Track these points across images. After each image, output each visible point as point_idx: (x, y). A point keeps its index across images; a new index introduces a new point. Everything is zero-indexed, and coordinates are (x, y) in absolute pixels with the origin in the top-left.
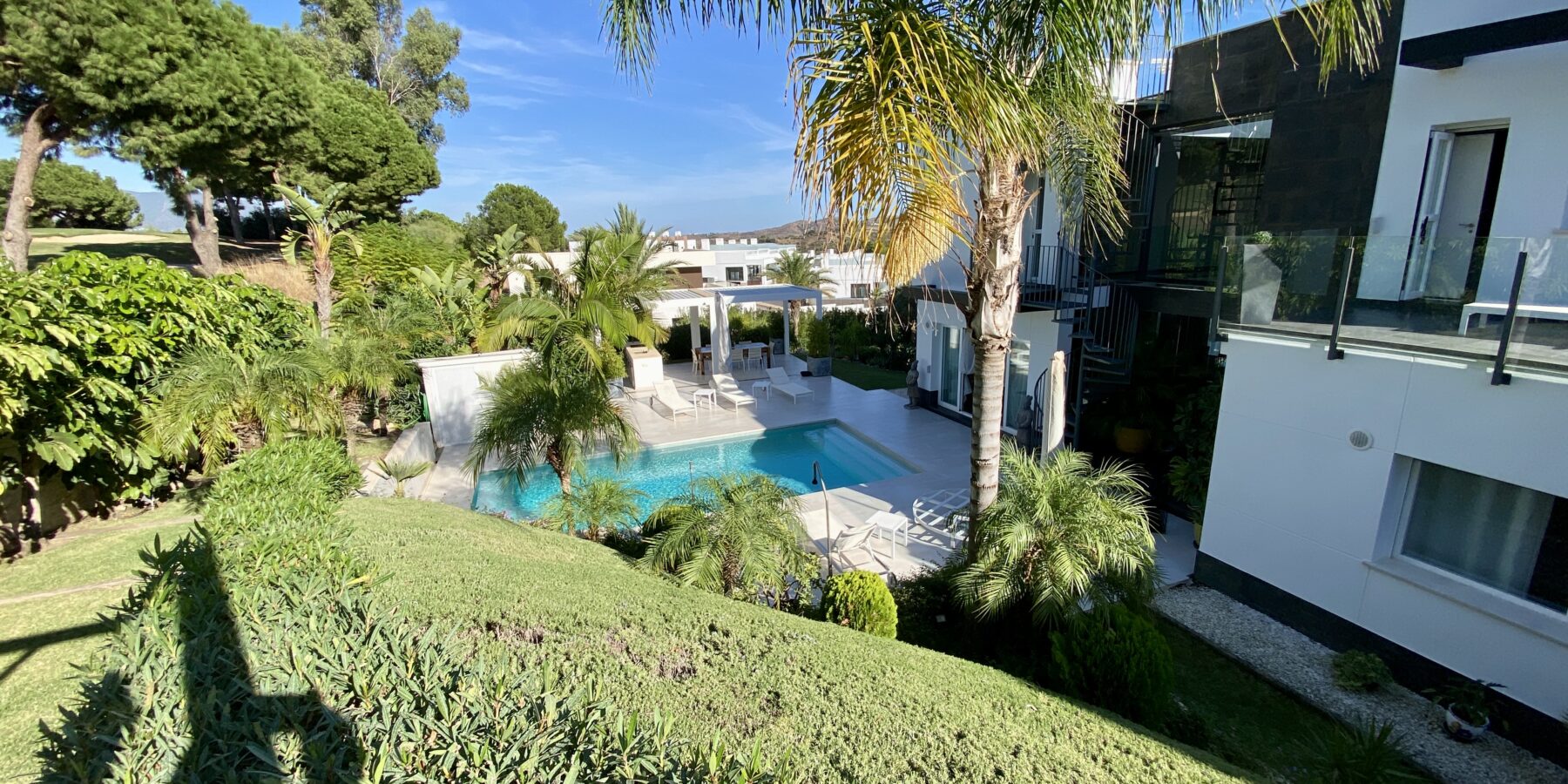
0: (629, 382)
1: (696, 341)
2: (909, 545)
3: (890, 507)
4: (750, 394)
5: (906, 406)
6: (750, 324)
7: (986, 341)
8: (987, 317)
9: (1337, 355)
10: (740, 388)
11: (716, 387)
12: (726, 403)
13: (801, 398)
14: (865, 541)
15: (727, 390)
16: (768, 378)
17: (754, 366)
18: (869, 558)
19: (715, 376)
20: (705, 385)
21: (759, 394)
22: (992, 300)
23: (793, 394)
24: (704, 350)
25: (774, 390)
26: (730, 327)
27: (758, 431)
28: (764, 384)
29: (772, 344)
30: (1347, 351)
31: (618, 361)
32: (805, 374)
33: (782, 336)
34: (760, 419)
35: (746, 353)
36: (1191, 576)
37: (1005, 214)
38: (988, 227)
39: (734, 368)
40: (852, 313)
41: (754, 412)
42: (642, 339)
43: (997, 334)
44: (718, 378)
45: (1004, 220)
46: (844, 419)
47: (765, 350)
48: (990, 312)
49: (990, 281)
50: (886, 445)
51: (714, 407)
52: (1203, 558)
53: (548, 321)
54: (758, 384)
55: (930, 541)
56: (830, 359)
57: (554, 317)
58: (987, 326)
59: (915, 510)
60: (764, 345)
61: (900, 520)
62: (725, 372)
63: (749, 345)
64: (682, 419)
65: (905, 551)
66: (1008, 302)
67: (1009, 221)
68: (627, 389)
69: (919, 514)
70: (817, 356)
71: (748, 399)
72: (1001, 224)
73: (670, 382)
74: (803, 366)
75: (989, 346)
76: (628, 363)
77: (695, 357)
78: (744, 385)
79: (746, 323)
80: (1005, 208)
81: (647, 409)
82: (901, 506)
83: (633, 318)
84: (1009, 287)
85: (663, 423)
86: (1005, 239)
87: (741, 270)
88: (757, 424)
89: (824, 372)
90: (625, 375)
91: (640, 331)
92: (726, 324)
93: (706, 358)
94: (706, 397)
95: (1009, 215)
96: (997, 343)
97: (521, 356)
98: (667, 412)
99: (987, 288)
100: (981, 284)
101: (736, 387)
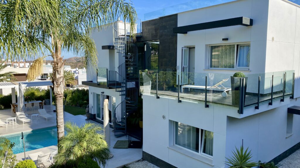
1: (14, 101)
4: (30, 118)
5: (86, 119)
6: (37, 94)
7: (56, 95)
8: (55, 90)
9: (158, 98)
11: (17, 117)
12: (19, 122)
13: (49, 119)
14: (49, 159)
15: (21, 118)
16: (38, 113)
17: (37, 109)
20: (14, 116)
21: (33, 119)
22: (56, 85)
23: (47, 118)
24: (15, 104)
25: (40, 117)
27: (28, 130)
28: (37, 115)
29: (44, 101)
30: (160, 97)
33: (49, 98)
34: (31, 127)
35: (33, 104)
36: (142, 158)
37: (58, 65)
39: (26, 110)
41: (29, 125)
43: (58, 93)
44: (18, 113)
45: (58, 67)
47: (40, 103)
48: (56, 88)
51: (14, 124)
52: (144, 152)
54: (34, 115)
58: (56, 92)
60: (40, 101)
62: (22, 111)
63: (35, 102)
66: (60, 86)
67: (59, 67)
71: (28, 120)
72: (57, 68)
75: (57, 96)
77: (12, 107)
78: (28, 116)
80: (57, 64)
84: (60, 82)
86: (58, 71)
87: (47, 74)
93: (16, 107)
94: (12, 120)
95: (59, 65)
96: (59, 96)
100: (54, 82)
101: (25, 116)
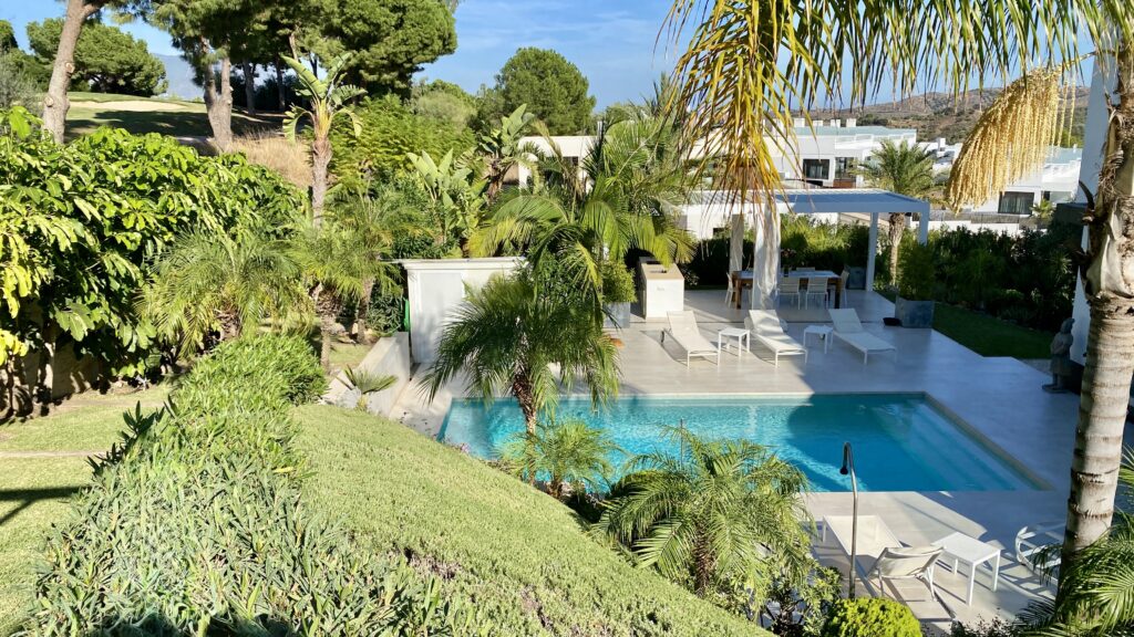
0: (639, 309)
1: (735, 263)
2: (998, 591)
3: (981, 530)
4: (799, 341)
5: (1046, 388)
6: (818, 242)
8: (1110, 265)
10: (785, 332)
11: (752, 327)
12: (762, 350)
13: (874, 357)
14: (924, 569)
15: (766, 333)
16: (829, 322)
17: (815, 303)
18: (929, 595)
19: (751, 312)
20: (739, 323)
21: (813, 344)
22: (1120, 240)
23: (864, 349)
24: (745, 276)
25: (837, 340)
26: (784, 246)
27: (801, 394)
28: (823, 330)
29: (845, 274)
31: (626, 278)
32: (889, 322)
33: (863, 263)
34: (807, 379)
35: (804, 284)
38: (1124, 134)
39: (782, 303)
40: (989, 236)
41: (801, 368)
42: (658, 255)
43: (1125, 290)
44: (756, 315)
46: (939, 392)
47: (832, 282)
48: (1116, 257)
49: (1119, 213)
50: (998, 441)
51: (744, 353)
53: (548, 224)
54: (812, 329)
55: (1035, 592)
56: (932, 304)
57: (554, 220)
58: (1109, 278)
59: (1018, 542)
60: (831, 275)
61: (993, 551)
62: (767, 308)
63: (811, 274)
64: (697, 364)
65: (989, 597)
68: (634, 318)
69: (1024, 548)
70: (911, 298)
71: (795, 348)
73: (691, 315)
74: (890, 309)
75: (1112, 307)
76: (640, 285)
77: (730, 284)
78: (792, 329)
79: (812, 241)
81: (655, 345)
82: (998, 531)
83: (650, 227)
85: (674, 367)
87: (826, 163)
88: (803, 385)
89: (920, 322)
90: (634, 299)
91: (658, 245)
92: (777, 243)
93: (745, 285)
94: (737, 338)
96: (1126, 304)
97: (513, 265)
98: (680, 354)
99: (1114, 223)
100: (1106, 217)
101: (780, 330)
